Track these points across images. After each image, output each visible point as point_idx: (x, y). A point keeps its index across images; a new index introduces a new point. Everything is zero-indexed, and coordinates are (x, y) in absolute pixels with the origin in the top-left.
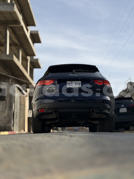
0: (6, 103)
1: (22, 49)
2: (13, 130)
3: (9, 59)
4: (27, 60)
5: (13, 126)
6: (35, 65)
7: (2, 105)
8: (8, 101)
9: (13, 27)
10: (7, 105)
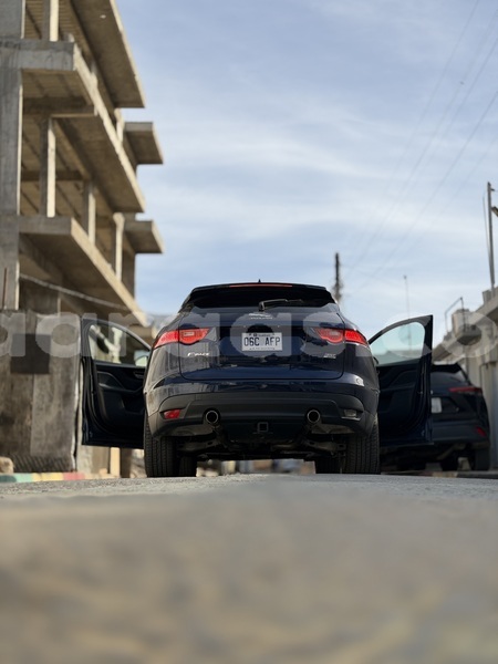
0: (51, 380)
1: (96, 191)
2: (76, 470)
3: (56, 231)
4: (113, 226)
5: (75, 455)
6: (142, 242)
7: (41, 389)
8: (60, 375)
9: (67, 119)
10: (56, 387)
